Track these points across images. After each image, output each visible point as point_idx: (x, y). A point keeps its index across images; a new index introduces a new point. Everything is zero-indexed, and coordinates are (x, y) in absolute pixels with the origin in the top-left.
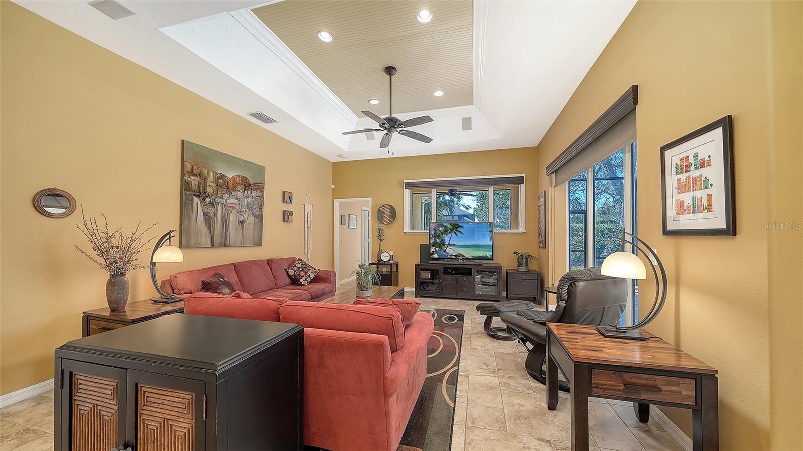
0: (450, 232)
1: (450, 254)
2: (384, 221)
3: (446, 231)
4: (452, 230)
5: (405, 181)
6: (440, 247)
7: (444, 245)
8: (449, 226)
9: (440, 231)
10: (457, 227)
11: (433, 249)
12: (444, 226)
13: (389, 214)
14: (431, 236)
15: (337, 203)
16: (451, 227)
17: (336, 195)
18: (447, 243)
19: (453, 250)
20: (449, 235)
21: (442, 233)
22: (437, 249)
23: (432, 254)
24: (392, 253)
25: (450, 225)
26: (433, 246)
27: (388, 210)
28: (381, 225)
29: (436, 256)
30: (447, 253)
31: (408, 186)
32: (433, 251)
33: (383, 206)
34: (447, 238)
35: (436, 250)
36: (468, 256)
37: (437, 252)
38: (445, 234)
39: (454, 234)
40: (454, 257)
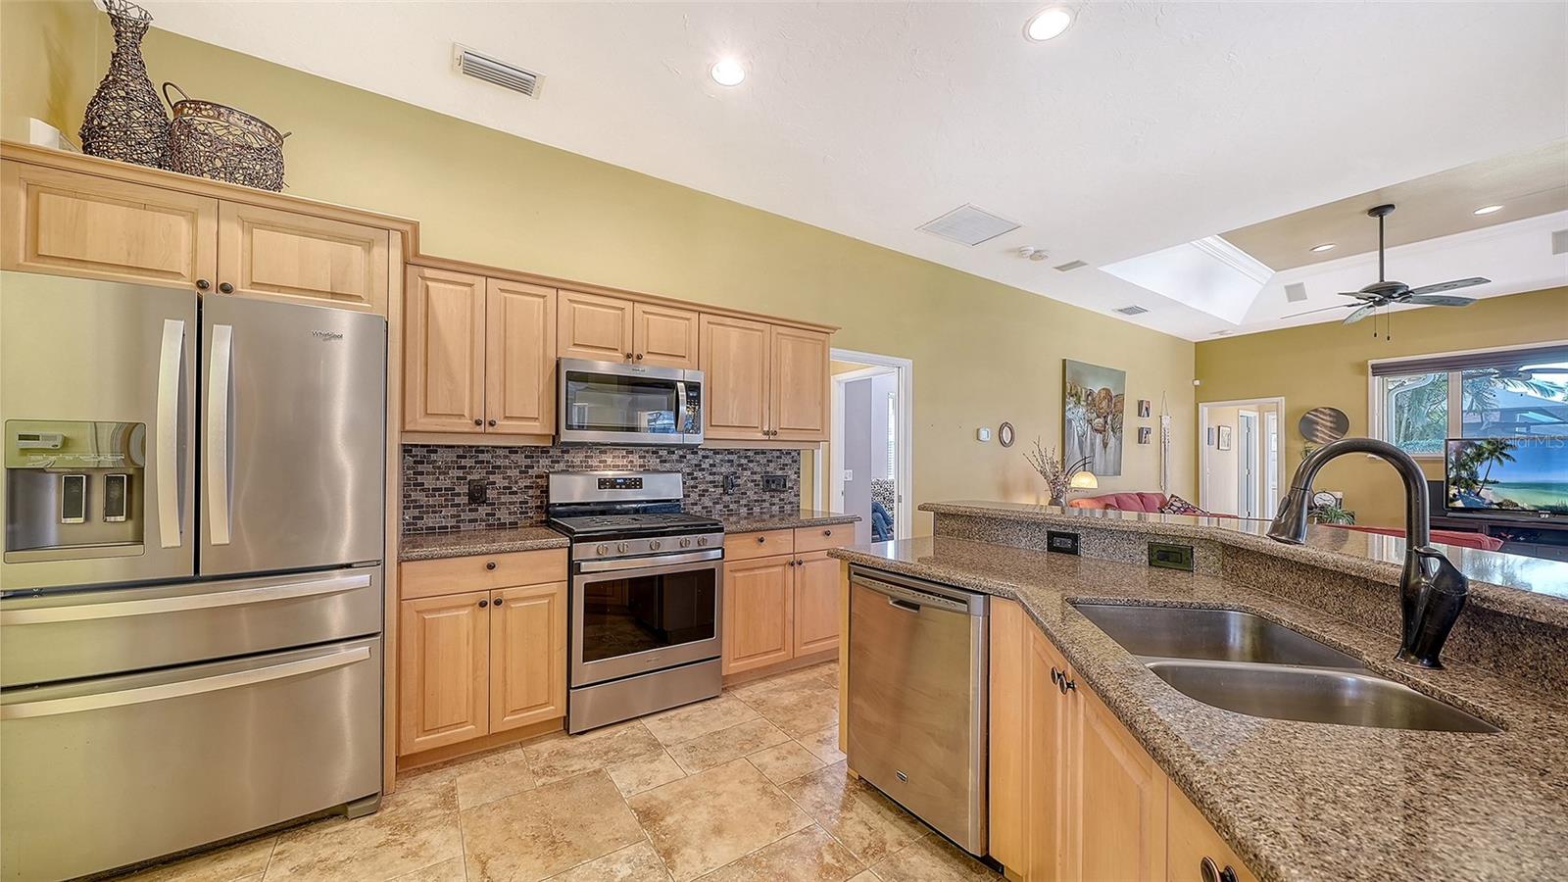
0: (1488, 458)
1: (1487, 501)
2: (1317, 436)
3: (1479, 456)
4: (1491, 453)
5: (1370, 362)
6: (1468, 487)
7: (1475, 482)
8: (1485, 445)
9: (1468, 455)
10: (1503, 448)
11: (1453, 491)
12: (1476, 446)
13: (1328, 424)
14: (1450, 466)
15: (1204, 408)
16: (1490, 447)
17: (1201, 395)
18: (1481, 479)
19: (1494, 493)
20: (1486, 463)
21: (1472, 460)
22: (1462, 490)
23: (1452, 501)
24: (1339, 495)
25: (1489, 443)
26: (1454, 484)
27: (1328, 418)
28: (1309, 444)
29: (1459, 504)
30: (1481, 498)
31: (1379, 370)
32: (1454, 495)
33: (1316, 410)
34: (1481, 471)
35: (1459, 492)
36: (1525, 506)
37: (1462, 497)
38: (1477, 461)
39: (1495, 462)
40: (1496, 507)
